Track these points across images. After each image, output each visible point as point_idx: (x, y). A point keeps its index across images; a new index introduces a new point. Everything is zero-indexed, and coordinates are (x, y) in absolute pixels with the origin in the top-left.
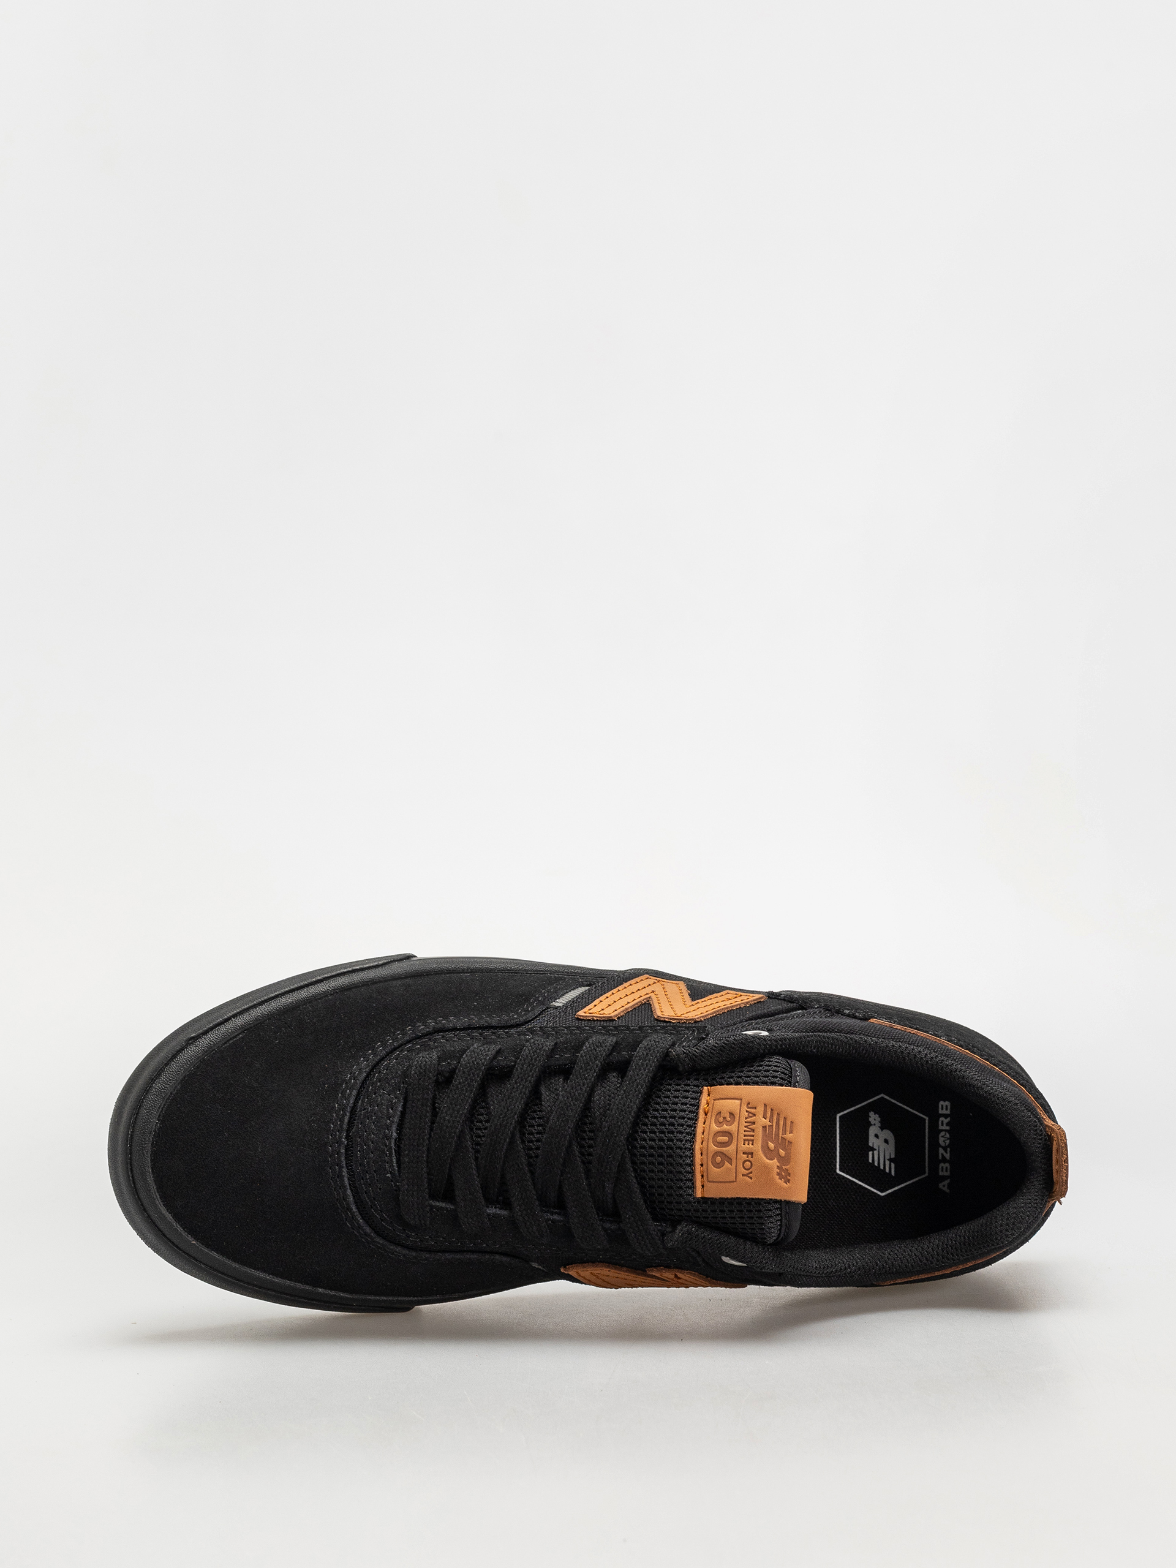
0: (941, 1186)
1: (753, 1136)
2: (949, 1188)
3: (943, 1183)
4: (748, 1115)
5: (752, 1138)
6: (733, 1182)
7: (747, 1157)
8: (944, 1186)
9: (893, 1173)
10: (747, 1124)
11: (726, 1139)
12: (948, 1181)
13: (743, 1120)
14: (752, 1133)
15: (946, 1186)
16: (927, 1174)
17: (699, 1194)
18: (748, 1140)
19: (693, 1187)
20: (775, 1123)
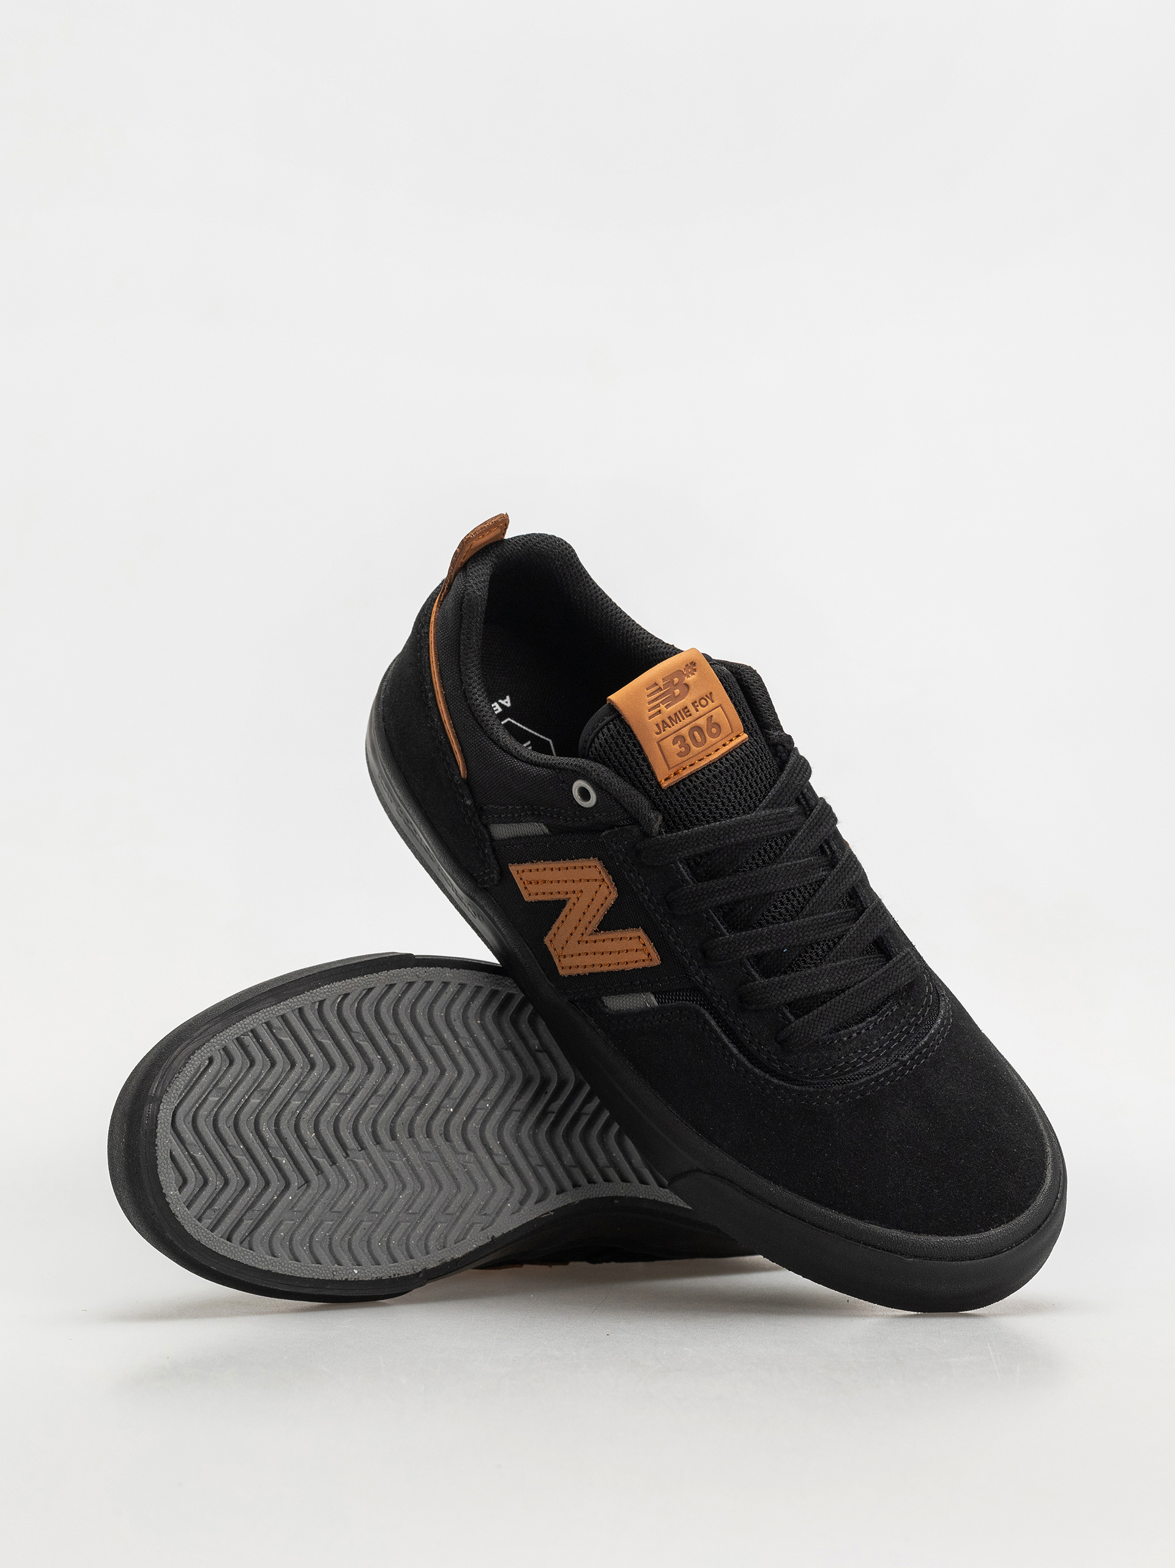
0: (509, 705)
1: (679, 712)
2: (505, 698)
3: (505, 704)
4: (666, 727)
5: (682, 712)
6: (722, 708)
7: (698, 706)
8: (507, 702)
9: (529, 743)
10: (675, 724)
11: (696, 733)
12: (500, 701)
13: (674, 728)
14: (678, 713)
15: (506, 700)
16: (509, 719)
17: (745, 736)
18: (685, 713)
19: (744, 744)
20: (660, 701)
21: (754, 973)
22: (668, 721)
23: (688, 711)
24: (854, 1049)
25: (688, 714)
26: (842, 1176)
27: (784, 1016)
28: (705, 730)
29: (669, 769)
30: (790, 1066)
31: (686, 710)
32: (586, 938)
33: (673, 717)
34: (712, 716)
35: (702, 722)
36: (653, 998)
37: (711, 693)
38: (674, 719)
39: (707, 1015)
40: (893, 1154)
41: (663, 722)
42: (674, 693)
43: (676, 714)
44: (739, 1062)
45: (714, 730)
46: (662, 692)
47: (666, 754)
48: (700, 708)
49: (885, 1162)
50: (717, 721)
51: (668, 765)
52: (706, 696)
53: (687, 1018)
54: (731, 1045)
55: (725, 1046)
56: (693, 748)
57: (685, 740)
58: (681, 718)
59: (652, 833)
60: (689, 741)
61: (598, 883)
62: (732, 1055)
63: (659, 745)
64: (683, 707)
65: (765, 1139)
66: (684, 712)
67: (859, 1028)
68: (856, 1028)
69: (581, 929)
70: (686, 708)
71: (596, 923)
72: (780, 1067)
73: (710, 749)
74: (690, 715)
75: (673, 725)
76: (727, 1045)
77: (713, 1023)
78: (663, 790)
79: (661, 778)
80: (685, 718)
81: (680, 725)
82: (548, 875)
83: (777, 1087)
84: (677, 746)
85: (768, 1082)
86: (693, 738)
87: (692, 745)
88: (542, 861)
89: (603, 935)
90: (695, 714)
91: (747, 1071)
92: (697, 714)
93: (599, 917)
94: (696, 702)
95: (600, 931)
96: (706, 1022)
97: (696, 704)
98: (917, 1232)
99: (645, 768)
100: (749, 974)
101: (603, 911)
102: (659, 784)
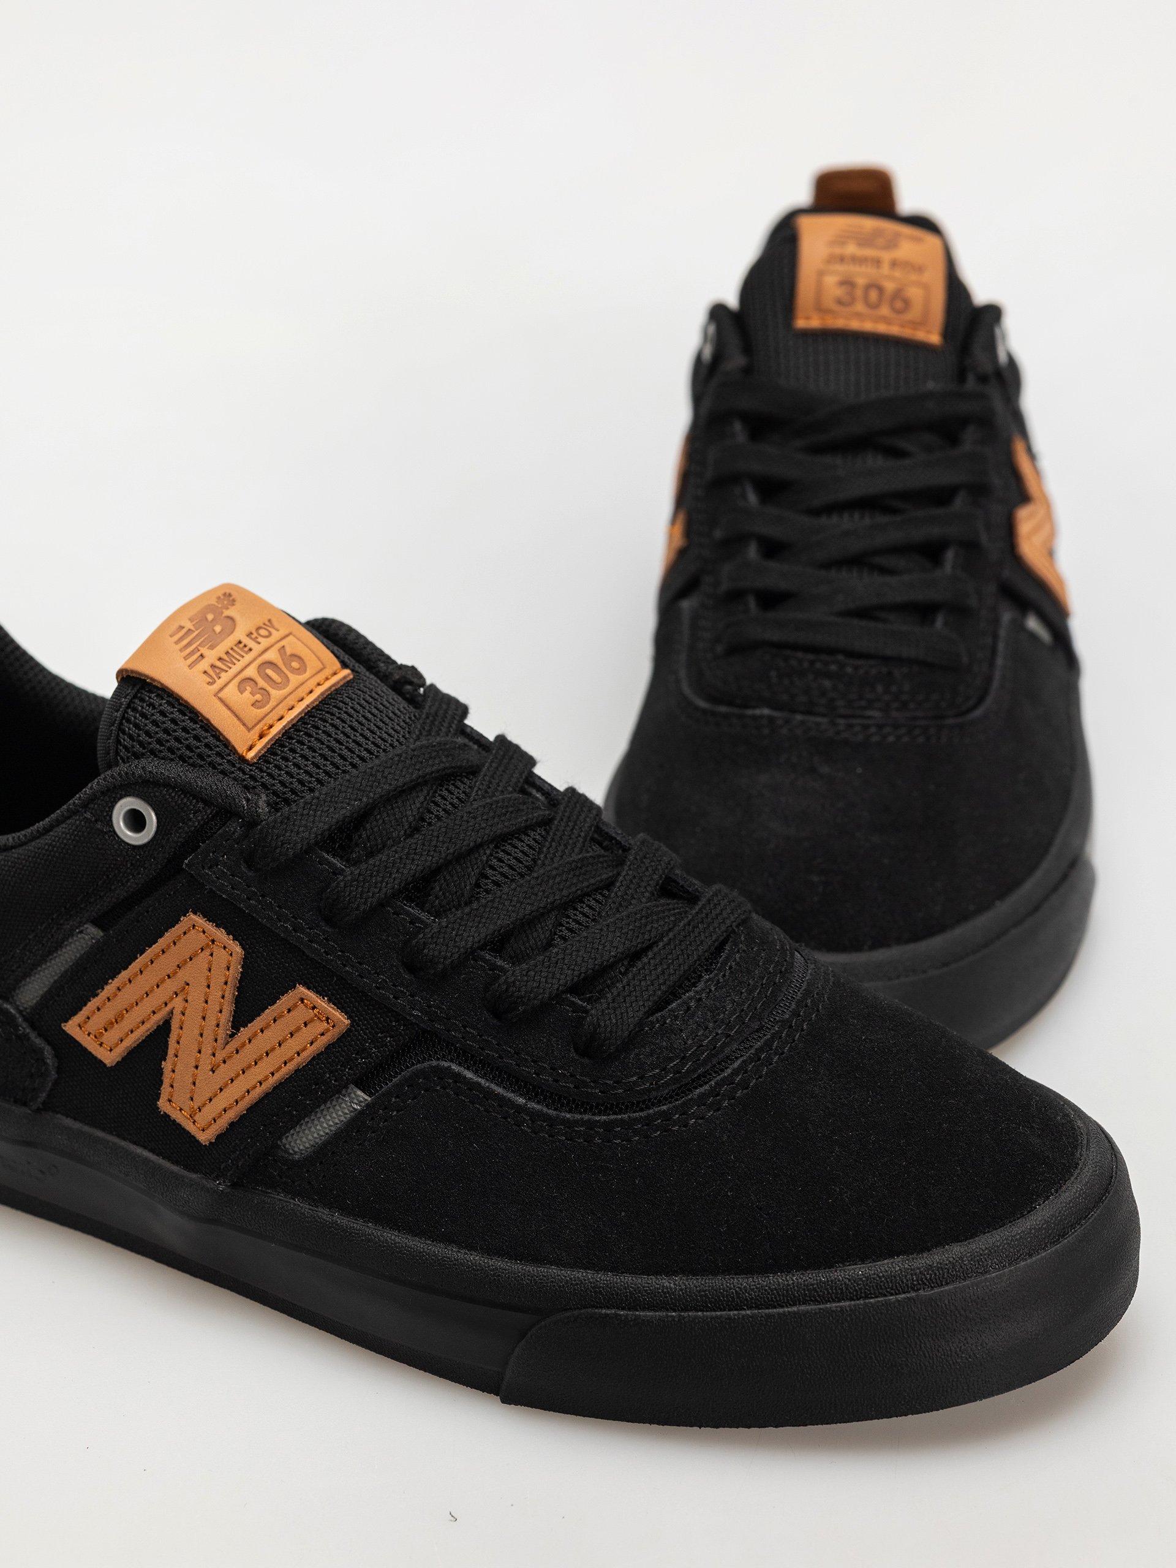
1: (232, 649)
4: (219, 673)
5: (235, 648)
6: (294, 637)
10: (230, 665)
11: (269, 672)
14: (231, 651)
17: (346, 672)
18: (241, 649)
19: (349, 683)
20: (198, 643)
21: (499, 962)
22: (219, 664)
23: (245, 646)
24: (703, 1023)
25: (246, 649)
26: (768, 1214)
27: (576, 1008)
28: (281, 664)
29: (249, 730)
30: (614, 1082)
31: (241, 646)
32: (220, 1056)
33: (225, 657)
34: (283, 647)
35: (272, 655)
36: (359, 1093)
37: (269, 621)
38: (227, 659)
39: (455, 1067)
40: (832, 1153)
41: (213, 666)
42: (214, 631)
43: (227, 653)
44: (534, 1115)
45: (295, 665)
46: (195, 634)
47: (235, 708)
48: (260, 639)
49: (826, 1168)
50: (294, 652)
51: (244, 724)
52: (264, 624)
53: (426, 1090)
54: (511, 1095)
55: (503, 1101)
56: (274, 693)
57: (256, 683)
58: (238, 657)
59: (258, 816)
60: (262, 683)
61: (207, 952)
62: (520, 1109)
63: (221, 700)
64: (236, 642)
65: (623, 1214)
66: (239, 648)
67: (697, 992)
68: (692, 994)
69: (207, 1050)
70: (240, 642)
71: (226, 1017)
72: (600, 1092)
73: (300, 690)
74: (250, 650)
75: (230, 668)
76: (504, 1097)
77: (469, 1075)
78: (252, 765)
79: (241, 749)
80: (244, 655)
81: (239, 666)
82: (130, 994)
83: (609, 1126)
84: (247, 694)
85: (591, 1125)
86: (269, 678)
87: (269, 689)
88: (110, 981)
89: (244, 1033)
90: (257, 649)
91: (552, 1121)
92: (260, 648)
93: (229, 1008)
94: (251, 633)
95: (238, 1030)
96: (458, 1077)
97: (253, 636)
98: (923, 1248)
99: (211, 740)
100: (493, 967)
101: (230, 992)
102: (242, 759)
